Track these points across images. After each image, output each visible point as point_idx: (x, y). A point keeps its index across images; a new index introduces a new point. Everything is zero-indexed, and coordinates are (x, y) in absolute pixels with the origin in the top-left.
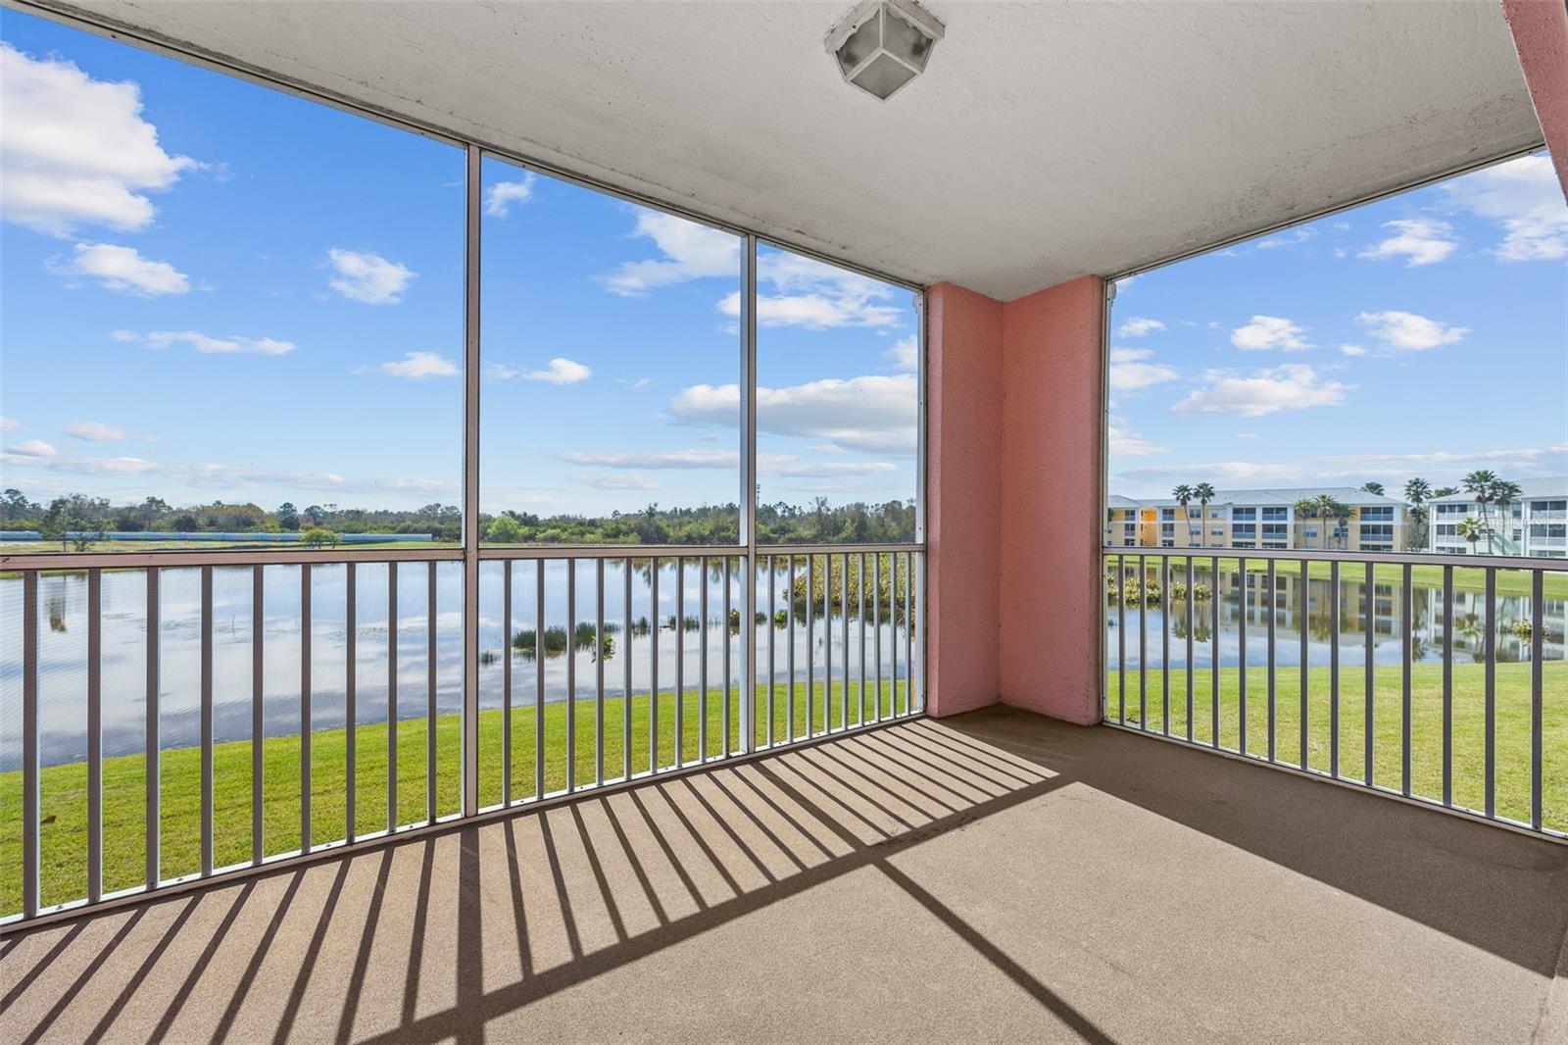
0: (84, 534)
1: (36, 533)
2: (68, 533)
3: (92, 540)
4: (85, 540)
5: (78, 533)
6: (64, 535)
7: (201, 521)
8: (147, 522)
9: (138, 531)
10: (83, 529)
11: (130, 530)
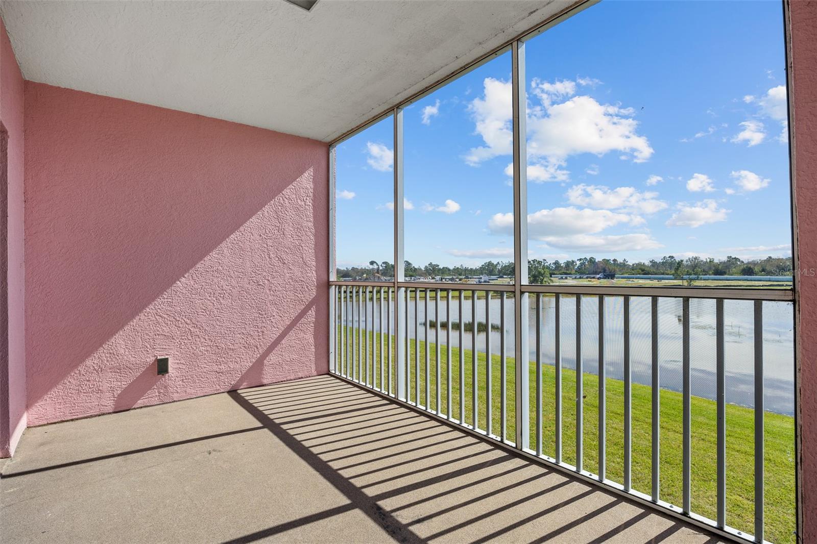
0: (691, 277)
1: (672, 276)
2: (684, 276)
3: (694, 279)
4: (691, 280)
5: (688, 276)
6: (682, 277)
7: (756, 269)
8: (728, 270)
9: (723, 275)
10: (690, 274)
11: (719, 275)
